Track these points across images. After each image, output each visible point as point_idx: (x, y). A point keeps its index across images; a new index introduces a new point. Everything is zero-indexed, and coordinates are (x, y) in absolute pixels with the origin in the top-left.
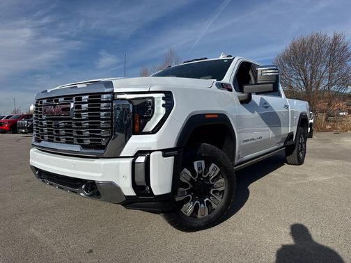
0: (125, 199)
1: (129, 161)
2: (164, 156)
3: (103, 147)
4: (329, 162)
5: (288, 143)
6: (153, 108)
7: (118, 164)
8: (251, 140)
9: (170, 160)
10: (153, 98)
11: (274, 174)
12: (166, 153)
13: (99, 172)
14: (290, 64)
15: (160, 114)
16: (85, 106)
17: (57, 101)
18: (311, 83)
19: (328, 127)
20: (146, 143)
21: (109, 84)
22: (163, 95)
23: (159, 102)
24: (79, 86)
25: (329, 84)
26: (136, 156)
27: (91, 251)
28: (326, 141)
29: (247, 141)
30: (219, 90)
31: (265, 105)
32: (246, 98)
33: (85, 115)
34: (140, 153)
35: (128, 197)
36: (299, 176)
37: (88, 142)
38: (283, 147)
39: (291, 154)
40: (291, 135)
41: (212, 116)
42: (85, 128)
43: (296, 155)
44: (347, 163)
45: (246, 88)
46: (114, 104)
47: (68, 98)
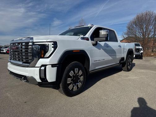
0: (38, 83)
1: (38, 69)
2: (52, 67)
3: (29, 63)
4: (142, 71)
5: (122, 62)
6: (48, 48)
7: (34, 70)
8: (99, 60)
9: (55, 68)
10: (48, 44)
11: (115, 75)
12: (53, 66)
13: (28, 73)
14: (136, 25)
15: (51, 50)
16: (23, 47)
17: (15, 44)
18: (146, 34)
19: (152, 54)
20: (46, 62)
21: (32, 38)
22: (53, 43)
23: (51, 46)
24: (23, 39)
25: (154, 34)
26: (41, 67)
27: (26, 102)
28: (148, 61)
29: (96, 61)
30: (82, 40)
31: (107, 46)
32: (95, 43)
33: (24, 50)
34: (43, 66)
35: (39, 83)
36: (125, 76)
37: (25, 61)
38: (119, 63)
39: (124, 66)
40: (123, 59)
41: (76, 51)
42: (23, 56)
43: (126, 67)
44: (150, 71)
45: (95, 39)
46: (33, 46)
47: (19, 43)
